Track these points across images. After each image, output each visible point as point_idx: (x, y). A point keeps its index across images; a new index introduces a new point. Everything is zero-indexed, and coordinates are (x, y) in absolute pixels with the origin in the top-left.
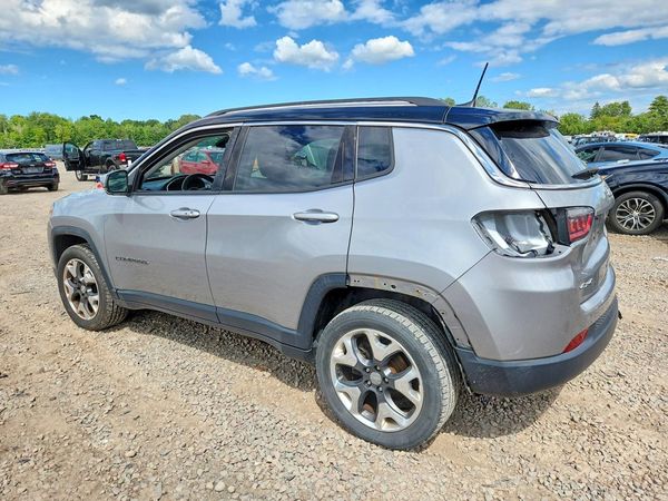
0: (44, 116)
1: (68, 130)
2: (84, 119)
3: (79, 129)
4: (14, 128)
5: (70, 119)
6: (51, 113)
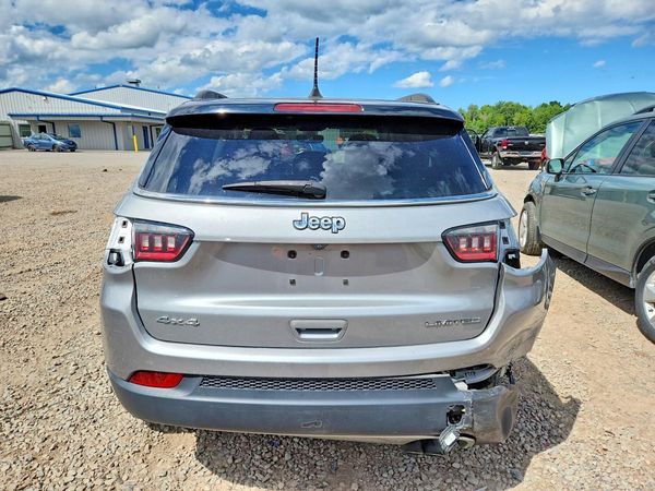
0: (507, 105)
1: (525, 118)
2: (544, 105)
3: (536, 115)
4: (481, 116)
5: (531, 107)
6: (515, 102)
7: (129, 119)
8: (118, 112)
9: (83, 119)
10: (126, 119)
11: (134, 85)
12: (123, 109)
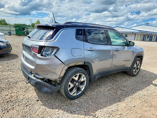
7: (139, 33)
8: (138, 31)
9: (128, 33)
10: (138, 33)
11: (147, 25)
12: (139, 30)
